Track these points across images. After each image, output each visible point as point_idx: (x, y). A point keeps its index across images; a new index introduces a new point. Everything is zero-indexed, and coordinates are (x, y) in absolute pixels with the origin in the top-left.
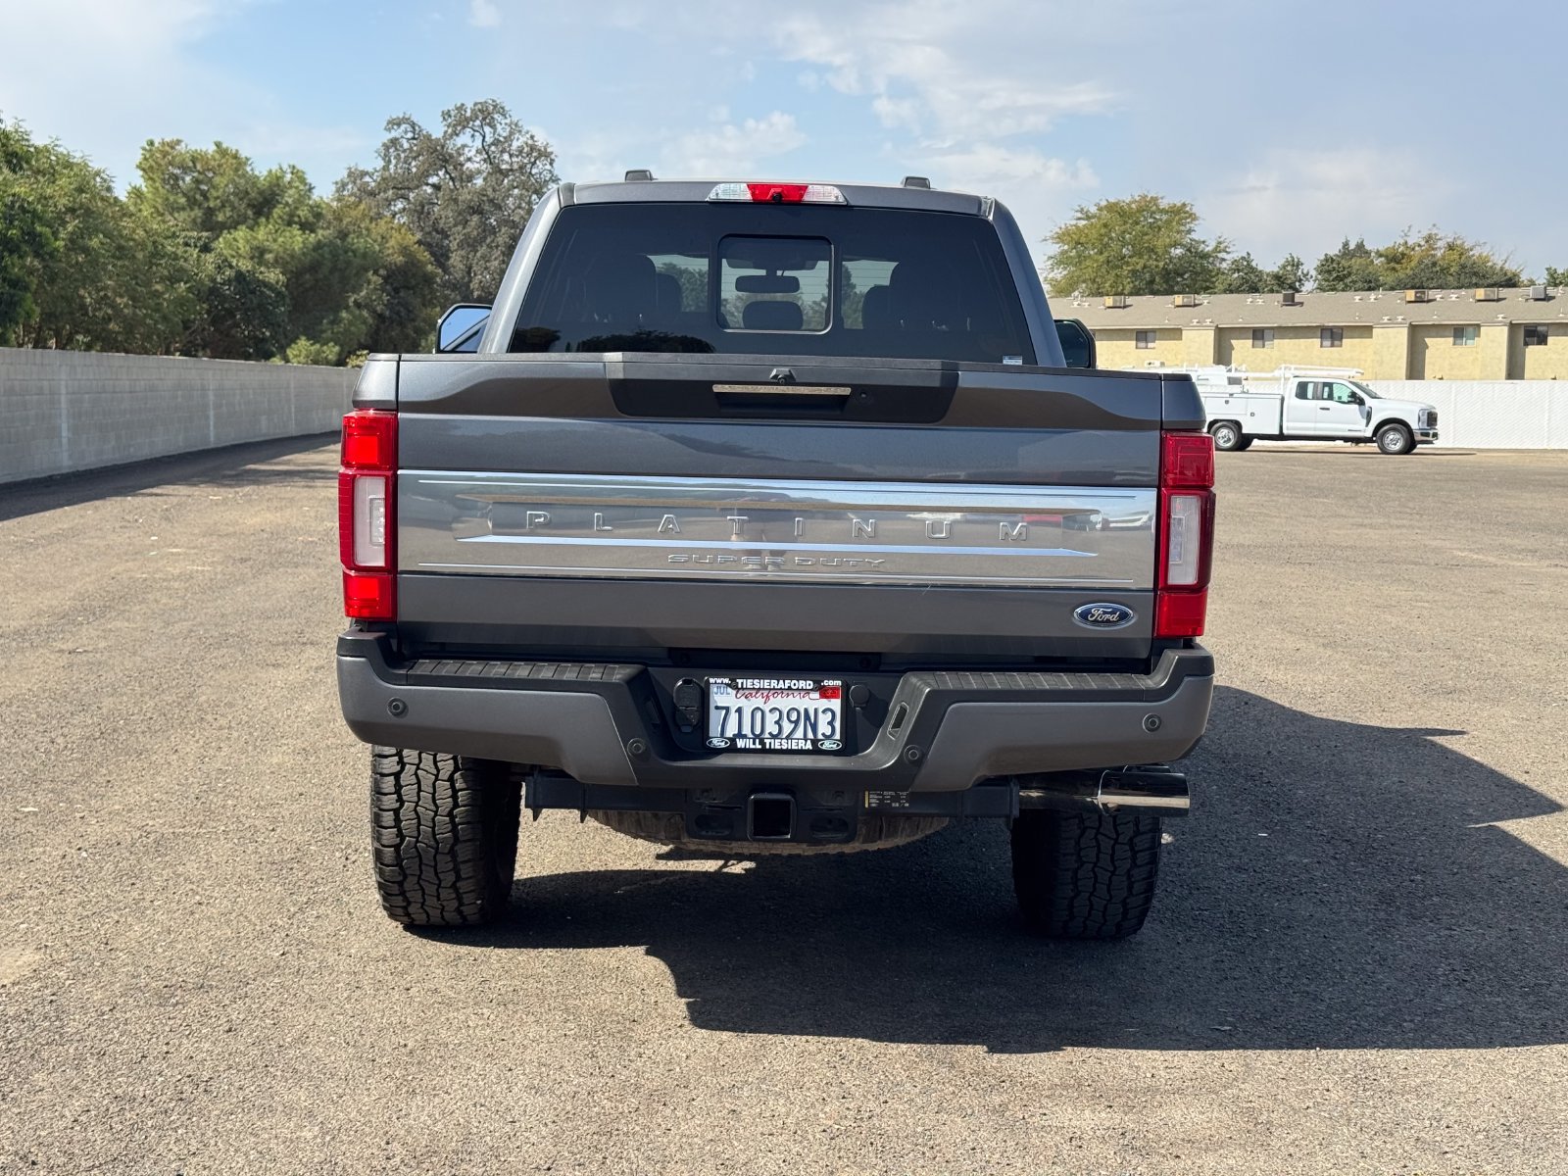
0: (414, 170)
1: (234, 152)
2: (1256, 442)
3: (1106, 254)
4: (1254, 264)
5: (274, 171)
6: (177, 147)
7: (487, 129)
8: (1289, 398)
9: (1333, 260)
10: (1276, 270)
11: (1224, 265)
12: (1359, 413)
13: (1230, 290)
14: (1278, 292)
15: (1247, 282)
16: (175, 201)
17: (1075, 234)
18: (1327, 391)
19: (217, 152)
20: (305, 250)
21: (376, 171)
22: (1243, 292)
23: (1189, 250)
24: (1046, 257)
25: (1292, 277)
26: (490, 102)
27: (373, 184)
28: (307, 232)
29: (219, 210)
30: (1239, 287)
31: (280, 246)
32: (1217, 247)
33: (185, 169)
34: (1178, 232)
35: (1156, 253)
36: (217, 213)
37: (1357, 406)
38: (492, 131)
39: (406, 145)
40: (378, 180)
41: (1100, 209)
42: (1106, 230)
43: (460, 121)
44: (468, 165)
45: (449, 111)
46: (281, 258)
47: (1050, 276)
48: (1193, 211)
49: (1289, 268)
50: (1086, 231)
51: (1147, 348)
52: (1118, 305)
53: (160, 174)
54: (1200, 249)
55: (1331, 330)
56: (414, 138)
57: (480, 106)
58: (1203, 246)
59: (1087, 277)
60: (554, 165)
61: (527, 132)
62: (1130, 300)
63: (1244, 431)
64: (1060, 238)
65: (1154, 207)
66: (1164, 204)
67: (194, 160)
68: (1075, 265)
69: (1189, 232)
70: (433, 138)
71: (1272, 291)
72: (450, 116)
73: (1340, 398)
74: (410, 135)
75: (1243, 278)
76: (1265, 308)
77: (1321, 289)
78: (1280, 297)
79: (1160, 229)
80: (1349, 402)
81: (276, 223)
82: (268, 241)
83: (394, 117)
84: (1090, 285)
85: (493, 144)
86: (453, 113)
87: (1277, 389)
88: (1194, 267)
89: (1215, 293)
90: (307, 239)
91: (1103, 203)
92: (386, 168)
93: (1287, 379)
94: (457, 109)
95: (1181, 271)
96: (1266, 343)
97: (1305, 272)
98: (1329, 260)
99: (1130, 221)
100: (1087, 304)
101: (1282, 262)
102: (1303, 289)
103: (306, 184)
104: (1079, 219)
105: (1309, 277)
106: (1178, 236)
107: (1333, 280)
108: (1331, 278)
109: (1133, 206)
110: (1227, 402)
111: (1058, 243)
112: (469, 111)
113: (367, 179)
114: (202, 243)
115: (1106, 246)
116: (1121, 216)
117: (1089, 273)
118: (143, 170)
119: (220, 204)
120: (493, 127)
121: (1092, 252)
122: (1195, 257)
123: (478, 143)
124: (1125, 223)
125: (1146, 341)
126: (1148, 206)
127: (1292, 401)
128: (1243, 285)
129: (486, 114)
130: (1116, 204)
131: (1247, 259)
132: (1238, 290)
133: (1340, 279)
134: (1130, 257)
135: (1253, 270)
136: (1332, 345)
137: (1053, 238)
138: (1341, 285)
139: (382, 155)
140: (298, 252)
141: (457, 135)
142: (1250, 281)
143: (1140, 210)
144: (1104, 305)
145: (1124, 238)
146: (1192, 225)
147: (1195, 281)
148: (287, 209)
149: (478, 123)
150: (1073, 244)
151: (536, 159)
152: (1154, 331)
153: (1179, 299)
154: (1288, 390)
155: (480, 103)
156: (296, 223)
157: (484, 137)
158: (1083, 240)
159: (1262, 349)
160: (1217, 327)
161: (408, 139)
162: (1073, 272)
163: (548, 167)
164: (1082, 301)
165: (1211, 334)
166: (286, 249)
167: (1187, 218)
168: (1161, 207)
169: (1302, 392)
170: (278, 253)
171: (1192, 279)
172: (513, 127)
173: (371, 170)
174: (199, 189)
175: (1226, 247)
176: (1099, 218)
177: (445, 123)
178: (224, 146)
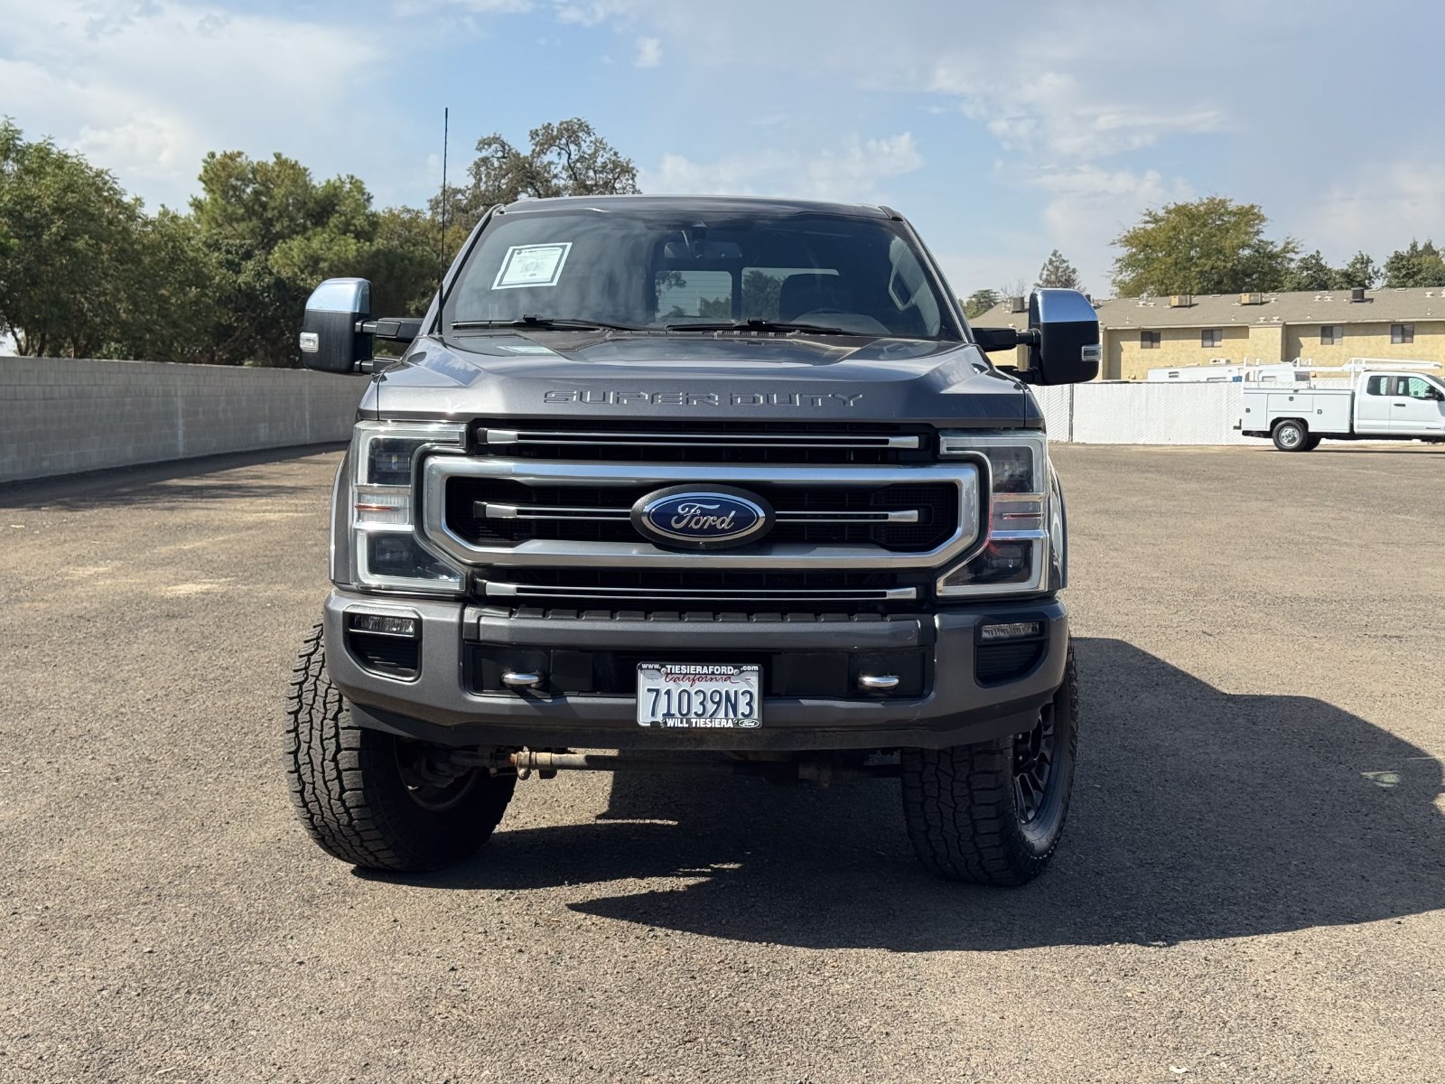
0: (504, 187)
1: (293, 163)
2: (1323, 441)
3: (1174, 256)
4: (1323, 262)
5: (332, 182)
6: (239, 159)
7: (572, 147)
8: (1360, 394)
9: (1402, 258)
10: (1345, 267)
11: (1293, 265)
12: (1437, 409)
13: (1299, 288)
14: (1347, 289)
15: (1316, 281)
16: (234, 213)
17: (1144, 237)
18: (1401, 386)
19: (276, 163)
20: (359, 258)
21: (468, 189)
22: (1310, 290)
23: (1257, 251)
24: (1114, 261)
25: (1361, 275)
26: (575, 121)
27: (465, 202)
28: (362, 241)
29: (277, 220)
30: (1308, 285)
31: (335, 254)
32: (1285, 247)
33: (247, 182)
34: (1247, 233)
35: (1224, 255)
36: (275, 223)
37: (1435, 402)
38: (577, 148)
39: (496, 164)
40: (470, 197)
41: (1169, 212)
42: (1174, 232)
43: (547, 139)
44: (555, 181)
45: (537, 130)
46: (336, 266)
47: (1120, 278)
48: (1261, 213)
49: (1358, 266)
50: (1154, 234)
51: (1213, 346)
52: (1184, 304)
53: (219, 186)
54: (1268, 250)
55: (1402, 325)
56: (504, 157)
57: (565, 125)
58: (1271, 246)
59: (1156, 279)
60: (635, 179)
61: (611, 150)
62: (1195, 299)
63: (1311, 429)
64: (1129, 241)
65: (1223, 210)
66: (1232, 206)
67: (254, 171)
68: (1143, 268)
69: (1257, 233)
70: (521, 156)
71: (1341, 288)
72: (538, 135)
73: (1416, 393)
74: (500, 154)
75: (1312, 276)
76: (1333, 306)
77: (1390, 286)
78: (1349, 293)
79: (1228, 231)
80: (1427, 398)
81: (333, 232)
82: (322, 249)
83: (485, 137)
84: (1158, 287)
85: (578, 161)
86: (540, 133)
87: (1348, 384)
88: (1262, 267)
89: (1284, 292)
90: (362, 247)
91: (1172, 206)
92: (477, 186)
93: (1357, 374)
94: (544, 128)
95: (1249, 272)
96: (1335, 340)
97: (1376, 270)
98: (1399, 257)
99: (1198, 223)
100: (1152, 304)
101: (1351, 260)
102: (1373, 286)
103: (364, 194)
104: (1147, 222)
105: (1379, 274)
106: (1247, 238)
107: (1403, 278)
108: (1401, 276)
109: (1202, 208)
110: (1291, 399)
111: (1126, 246)
112: (555, 130)
113: (459, 196)
114: (243, 250)
115: (1173, 248)
116: (1190, 219)
117: (1156, 275)
118: (204, 182)
119: (277, 215)
120: (578, 145)
121: (1160, 255)
122: (1263, 257)
123: (564, 160)
124: (1193, 225)
125: (1213, 339)
126: (1216, 208)
127: (1363, 397)
128: (1311, 283)
129: (572, 132)
130: (1184, 207)
131: (1317, 257)
132: (1307, 288)
133: (1409, 276)
134: (1198, 259)
135: (1322, 268)
136: (1403, 341)
137: (1120, 241)
138: (1411, 282)
139: (474, 173)
140: (352, 260)
141: (545, 154)
142: (1318, 279)
143: (1209, 212)
144: (1169, 304)
145: (1192, 240)
146: (1260, 227)
147: (1263, 281)
148: (343, 218)
149: (564, 141)
150: (1141, 246)
151: (620, 173)
152: (1220, 329)
153: (1245, 298)
154: (1359, 385)
155: (566, 122)
156: (351, 232)
157: (570, 155)
158: (1151, 243)
159: (1330, 346)
160: (1284, 324)
161: (498, 158)
162: (1142, 274)
163: (631, 182)
164: (1148, 301)
165: (1279, 331)
166: (340, 258)
167: (1255, 220)
168: (1229, 210)
169: (1374, 387)
170: (333, 261)
171: (1260, 279)
172: (598, 144)
173: (463, 187)
174: (259, 200)
175: (1294, 247)
176: (1168, 221)
177: (533, 142)
178: (284, 157)
